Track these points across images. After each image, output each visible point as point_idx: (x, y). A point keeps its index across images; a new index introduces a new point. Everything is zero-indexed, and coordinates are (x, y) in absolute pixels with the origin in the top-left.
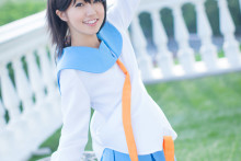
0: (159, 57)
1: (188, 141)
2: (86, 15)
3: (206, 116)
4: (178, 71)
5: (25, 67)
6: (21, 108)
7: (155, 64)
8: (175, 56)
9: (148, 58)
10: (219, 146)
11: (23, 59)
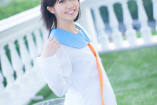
0: (113, 35)
1: (133, 90)
2: (67, 8)
3: (145, 73)
4: (126, 44)
5: (26, 43)
6: (24, 70)
7: (111, 39)
8: (124, 35)
9: (106, 36)
10: (153, 93)
11: (25, 38)
